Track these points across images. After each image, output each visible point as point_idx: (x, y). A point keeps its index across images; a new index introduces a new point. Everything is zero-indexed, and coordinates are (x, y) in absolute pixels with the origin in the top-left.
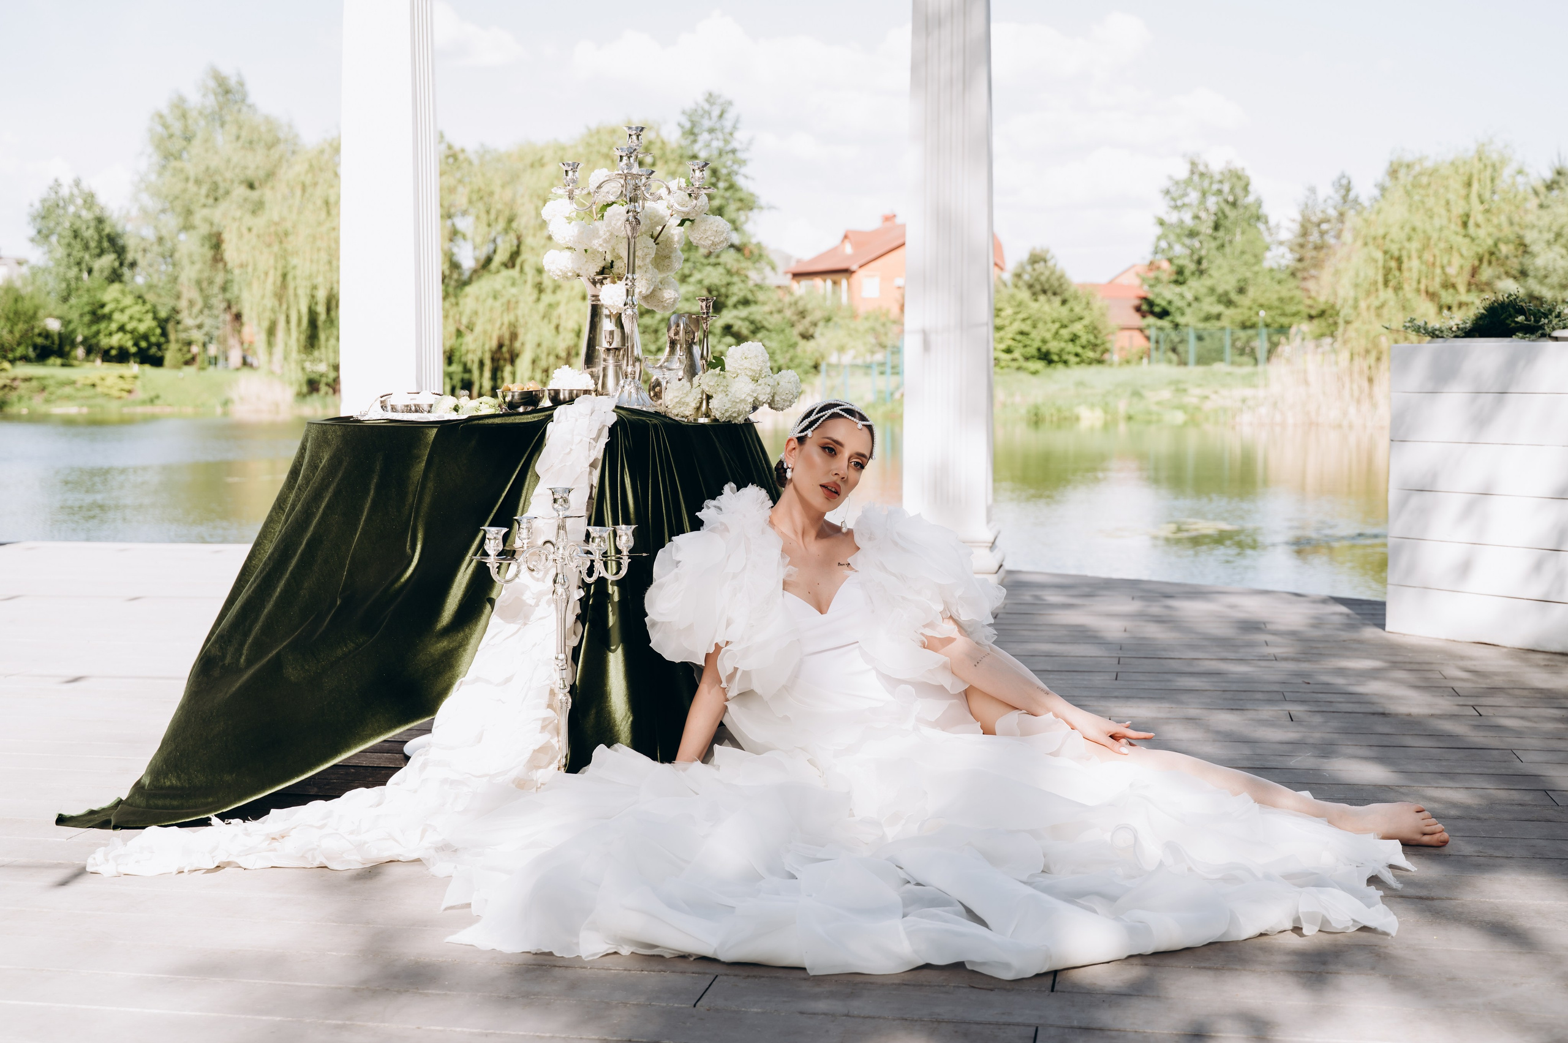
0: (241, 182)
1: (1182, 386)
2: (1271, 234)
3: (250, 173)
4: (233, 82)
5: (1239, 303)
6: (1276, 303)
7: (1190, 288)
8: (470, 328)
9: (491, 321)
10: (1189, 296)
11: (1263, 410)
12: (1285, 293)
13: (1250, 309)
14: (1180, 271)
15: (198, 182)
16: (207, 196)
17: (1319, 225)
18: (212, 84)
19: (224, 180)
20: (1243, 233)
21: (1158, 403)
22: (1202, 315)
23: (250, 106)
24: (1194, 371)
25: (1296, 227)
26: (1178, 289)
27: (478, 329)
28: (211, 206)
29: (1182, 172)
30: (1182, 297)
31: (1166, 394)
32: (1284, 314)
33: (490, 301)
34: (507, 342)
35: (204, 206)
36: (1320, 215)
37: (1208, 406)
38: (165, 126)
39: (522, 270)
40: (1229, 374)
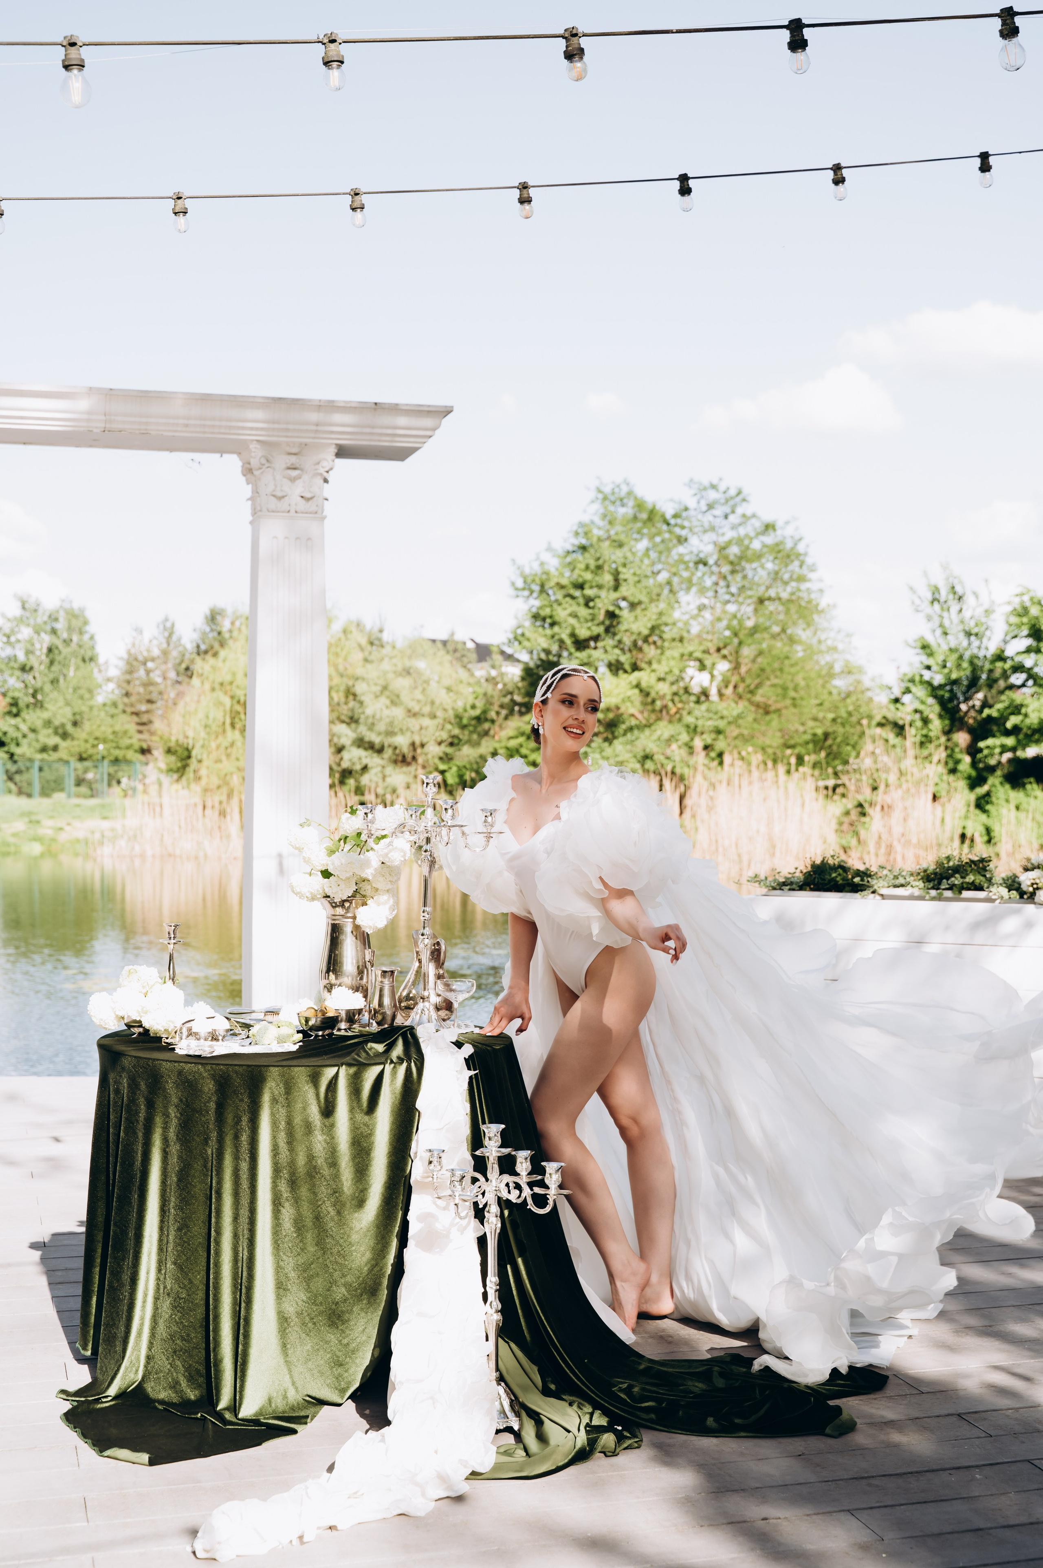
1: (34, 818)
2: (100, 671)
5: (75, 735)
6: (111, 737)
7: (24, 720)
10: (24, 728)
11: (122, 843)
12: (118, 728)
13: (86, 741)
14: (15, 703)
17: (145, 664)
20: (77, 668)
21: (14, 835)
22: (38, 746)
24: (39, 804)
25: (121, 664)
26: (13, 721)
29: (15, 611)
30: (18, 729)
31: (20, 826)
32: (118, 747)
36: (145, 654)
37: (63, 837)
40: (78, 806)
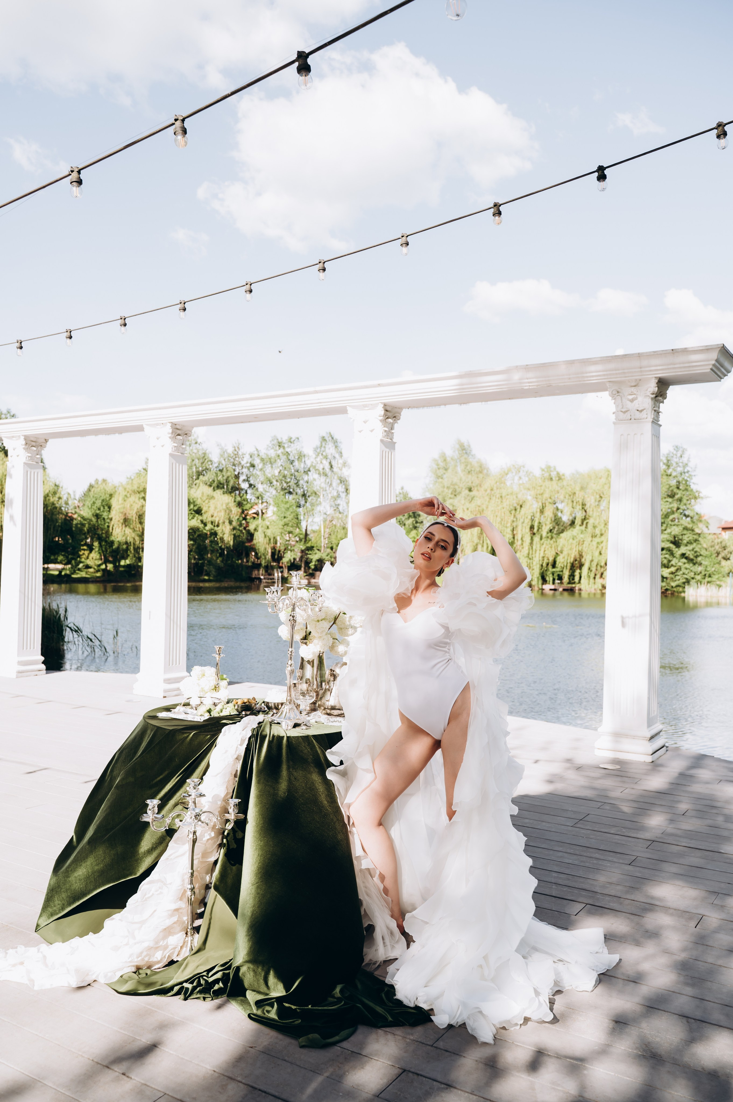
0: (466, 489)
3: (470, 484)
4: (466, 444)
8: (562, 552)
9: (571, 549)
15: (448, 488)
16: (452, 494)
18: (457, 446)
19: (459, 487)
23: (472, 455)
27: (565, 553)
28: (453, 498)
33: (571, 540)
34: (578, 559)
35: (451, 498)
38: (438, 465)
39: (586, 527)
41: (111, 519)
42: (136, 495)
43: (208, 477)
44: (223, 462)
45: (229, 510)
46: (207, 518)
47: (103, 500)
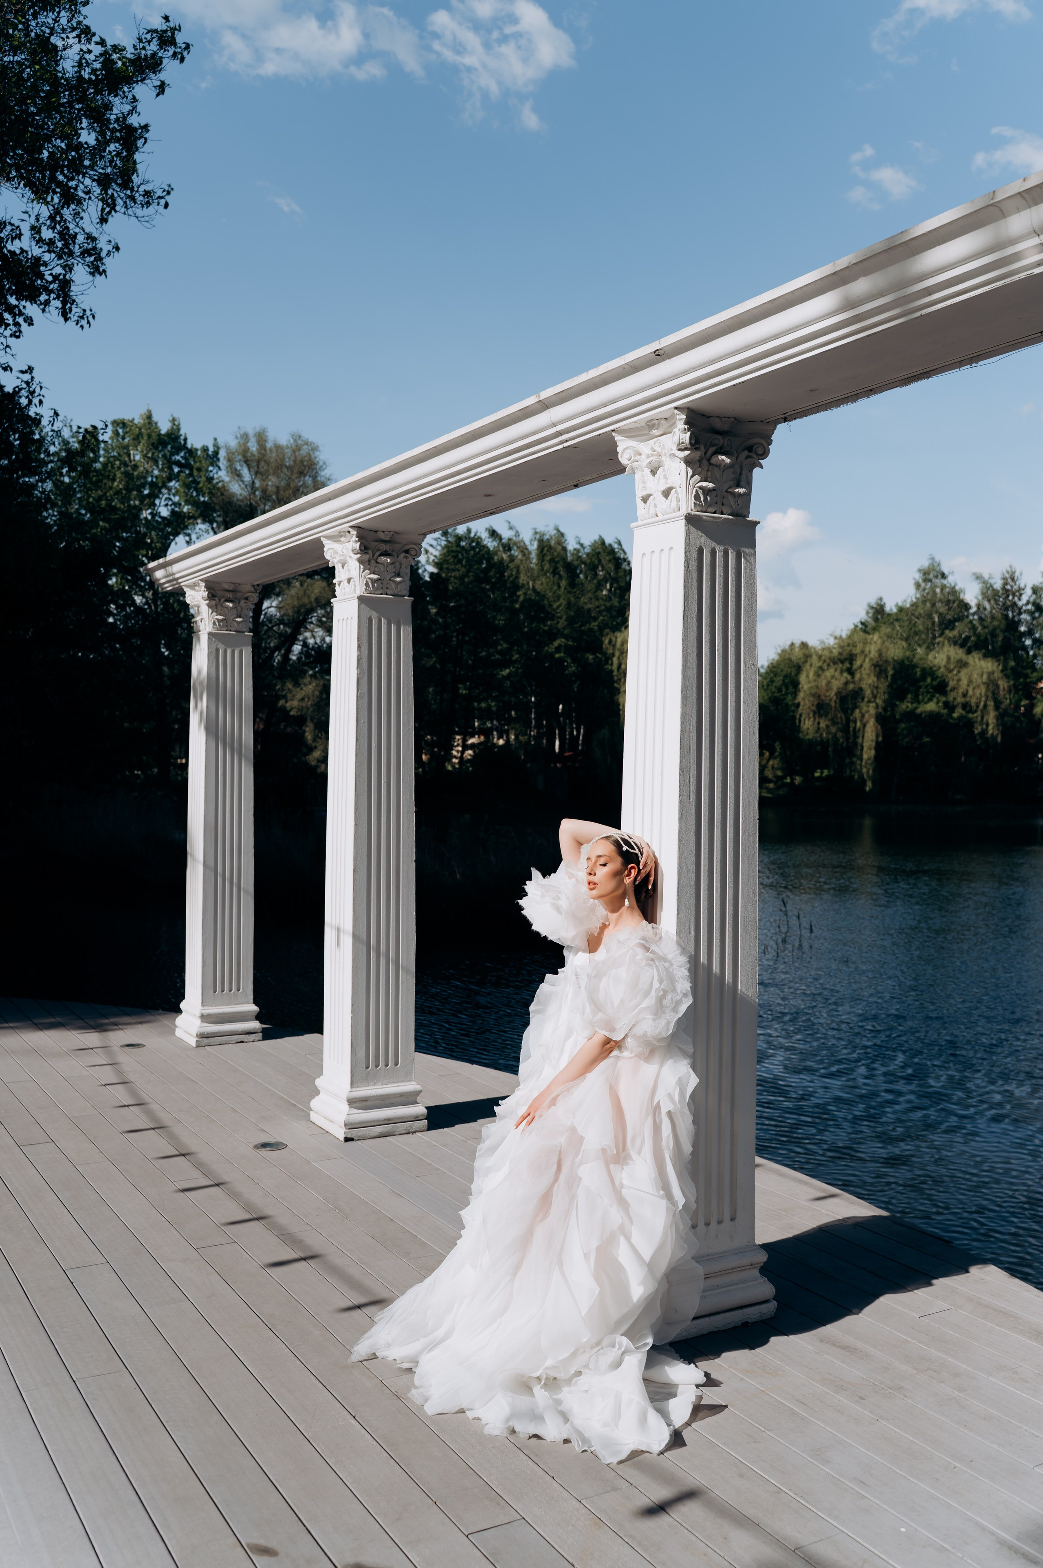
41: (798, 705)
42: (836, 666)
43: (961, 629)
44: (987, 605)
45: (992, 685)
46: (955, 699)
47: (785, 676)
